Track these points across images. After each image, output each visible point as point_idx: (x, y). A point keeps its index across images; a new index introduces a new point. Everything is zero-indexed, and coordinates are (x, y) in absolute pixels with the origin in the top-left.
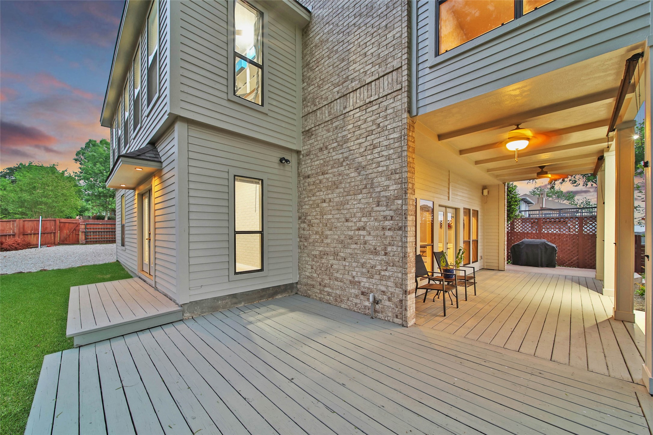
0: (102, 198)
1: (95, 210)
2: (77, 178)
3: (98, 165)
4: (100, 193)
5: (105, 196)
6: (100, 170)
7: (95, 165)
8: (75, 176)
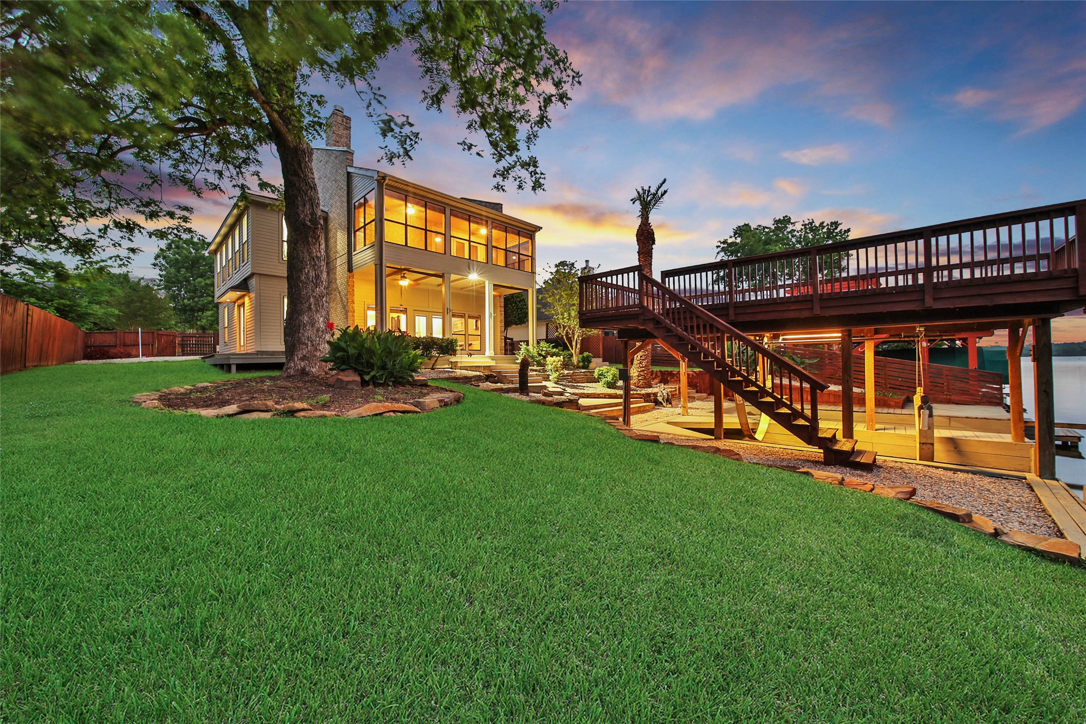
0: (188, 313)
1: (179, 327)
2: (156, 288)
3: (183, 271)
4: (186, 307)
5: (192, 310)
6: (185, 277)
7: (179, 271)
8: (154, 285)
